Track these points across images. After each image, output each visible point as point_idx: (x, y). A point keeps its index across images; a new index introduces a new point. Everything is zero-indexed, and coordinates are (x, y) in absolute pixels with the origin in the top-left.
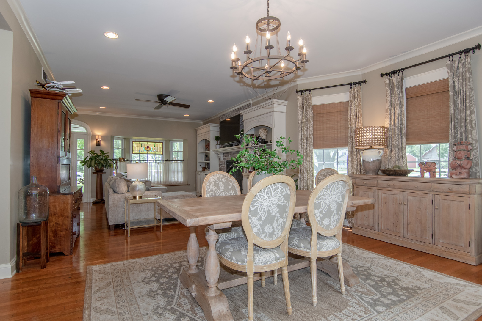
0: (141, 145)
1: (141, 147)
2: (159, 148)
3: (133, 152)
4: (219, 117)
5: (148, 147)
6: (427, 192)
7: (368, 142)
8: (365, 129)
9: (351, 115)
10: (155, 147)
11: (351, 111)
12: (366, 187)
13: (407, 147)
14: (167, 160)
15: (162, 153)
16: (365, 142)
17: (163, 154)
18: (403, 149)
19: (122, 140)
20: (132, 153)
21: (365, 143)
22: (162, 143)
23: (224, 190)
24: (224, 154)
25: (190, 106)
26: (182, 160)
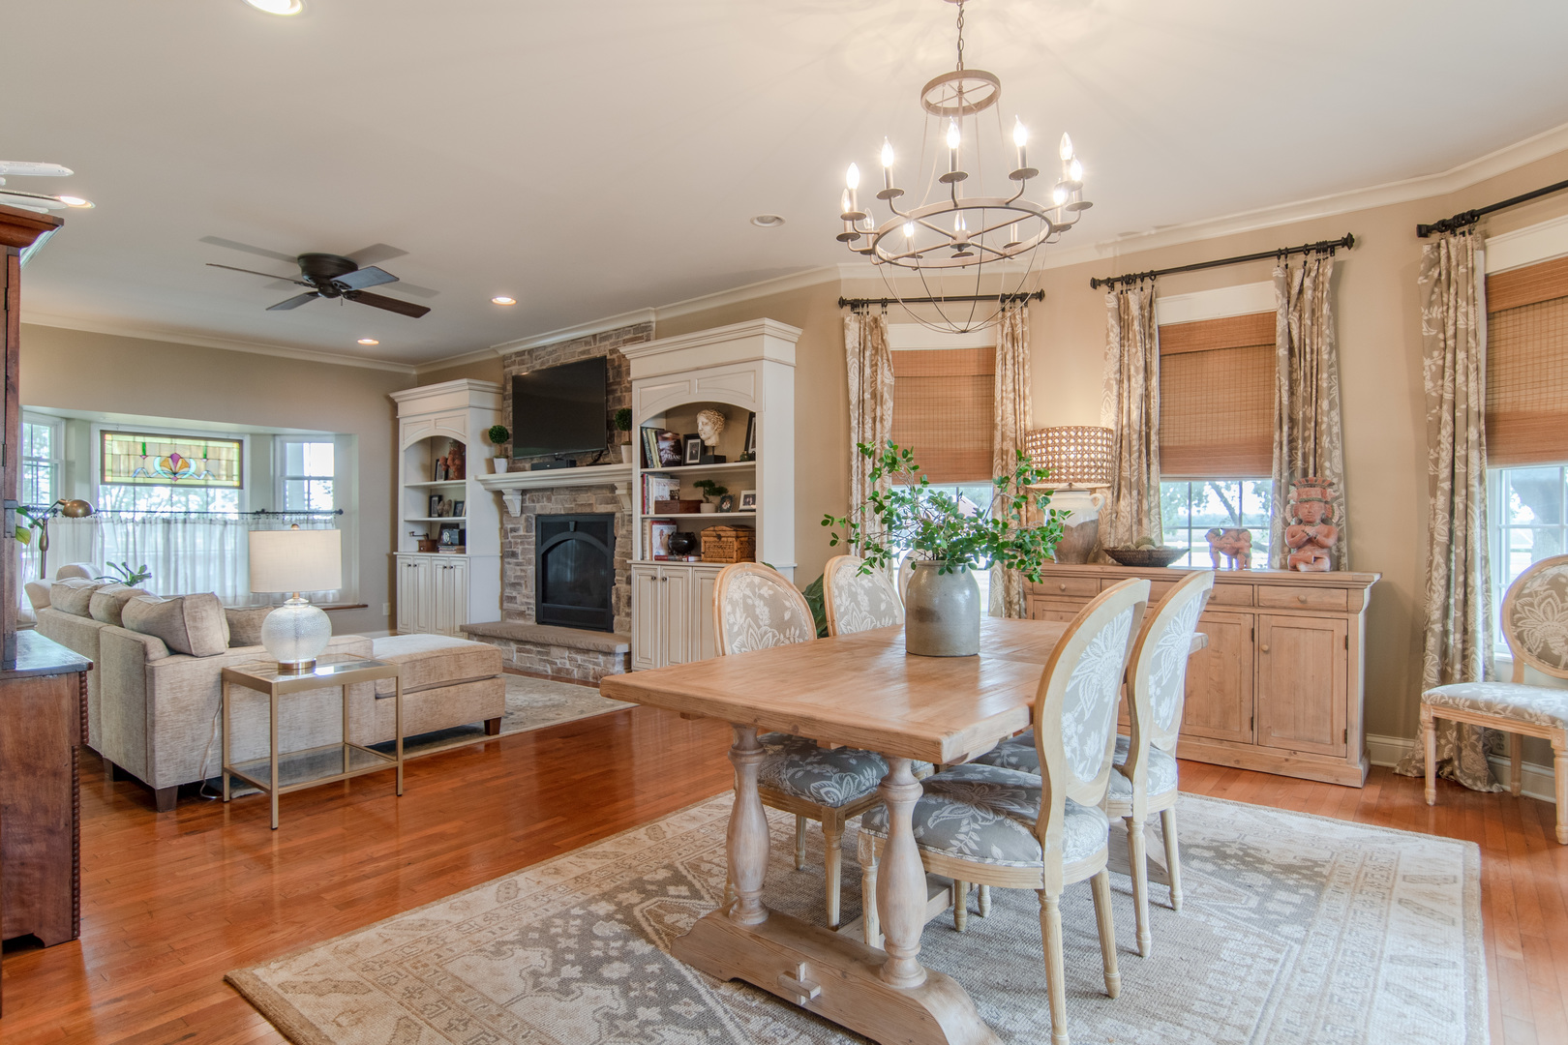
0: (144, 450)
1: (145, 455)
2: (224, 463)
3: (108, 479)
4: (504, 358)
5: (175, 458)
6: (1238, 609)
7: (1072, 470)
8: (1064, 434)
9: (1004, 388)
10: (205, 457)
11: (1004, 377)
12: (1066, 599)
13: (1162, 485)
14: (263, 512)
15: (236, 482)
16: (1064, 471)
17: (241, 487)
18: (1152, 492)
19: (55, 426)
20: (103, 482)
21: (1062, 474)
22: (240, 442)
23: (770, 626)
24: (524, 492)
25: (428, 310)
26: (331, 513)
